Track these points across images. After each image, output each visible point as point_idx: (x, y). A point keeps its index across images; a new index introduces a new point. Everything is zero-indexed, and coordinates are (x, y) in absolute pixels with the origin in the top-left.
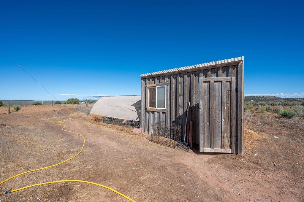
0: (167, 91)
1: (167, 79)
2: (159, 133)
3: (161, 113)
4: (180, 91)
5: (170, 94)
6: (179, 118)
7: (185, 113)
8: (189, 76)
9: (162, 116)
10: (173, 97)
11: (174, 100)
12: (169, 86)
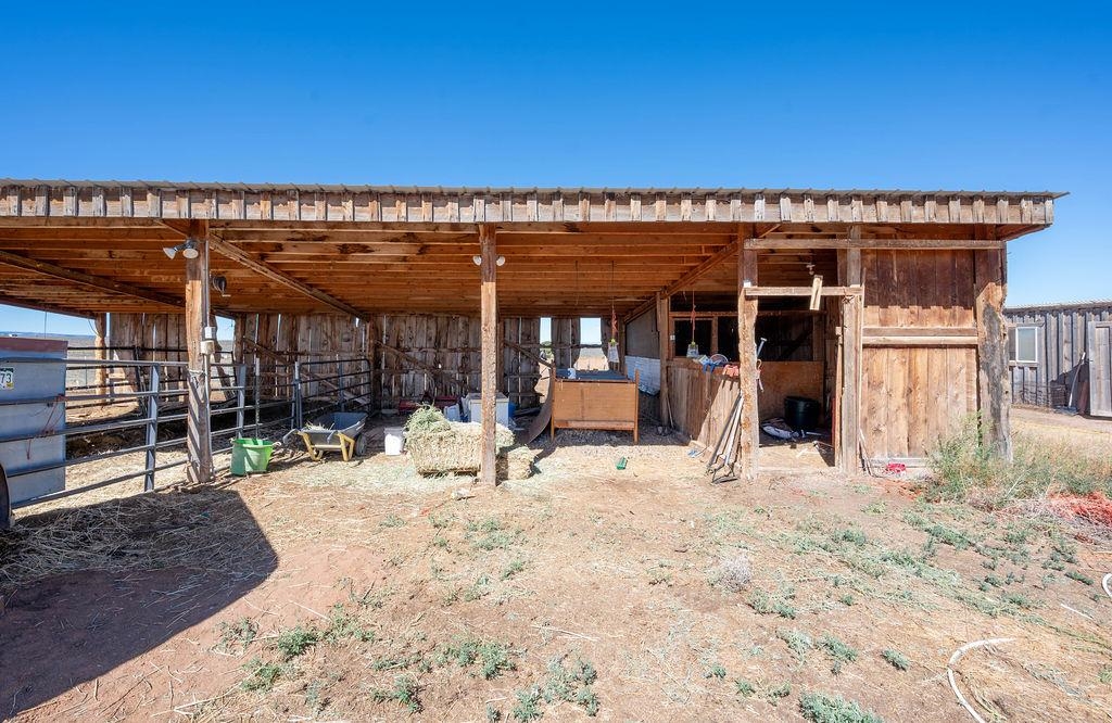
0: (1039, 335)
1: (1038, 317)
2: (1023, 399)
3: (1027, 369)
4: (1065, 336)
5: (1046, 339)
6: (1065, 375)
7: (1074, 369)
8: (1084, 315)
9: (1030, 374)
10: (1052, 344)
11: (1054, 350)
12: (1043, 328)
